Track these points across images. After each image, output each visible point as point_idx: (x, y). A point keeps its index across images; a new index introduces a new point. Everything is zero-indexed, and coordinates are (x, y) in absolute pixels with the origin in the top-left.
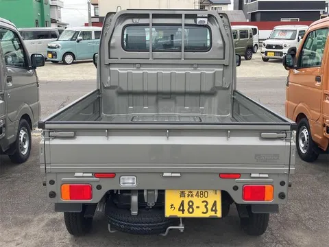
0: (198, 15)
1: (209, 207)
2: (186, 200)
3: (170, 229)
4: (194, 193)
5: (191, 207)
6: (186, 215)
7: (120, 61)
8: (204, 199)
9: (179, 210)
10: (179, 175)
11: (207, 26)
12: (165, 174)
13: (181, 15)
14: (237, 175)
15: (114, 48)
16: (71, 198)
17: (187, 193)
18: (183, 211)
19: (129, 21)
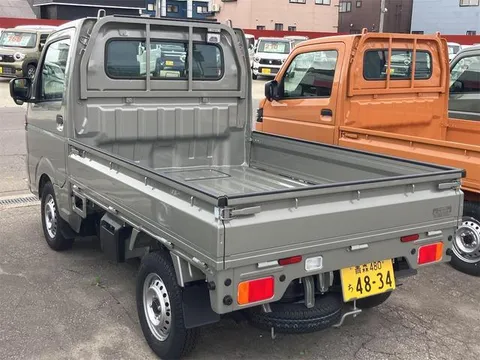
0: (210, 30)
1: (384, 279)
2: (362, 276)
3: (347, 317)
4: (369, 266)
5: (367, 283)
6: (365, 294)
7: (101, 93)
8: (378, 271)
9: (358, 290)
10: (366, 246)
11: (217, 45)
12: (353, 248)
13: (188, 28)
14: (415, 237)
15: (94, 73)
16: (250, 301)
17: (361, 267)
18: (361, 290)
19: (114, 34)
